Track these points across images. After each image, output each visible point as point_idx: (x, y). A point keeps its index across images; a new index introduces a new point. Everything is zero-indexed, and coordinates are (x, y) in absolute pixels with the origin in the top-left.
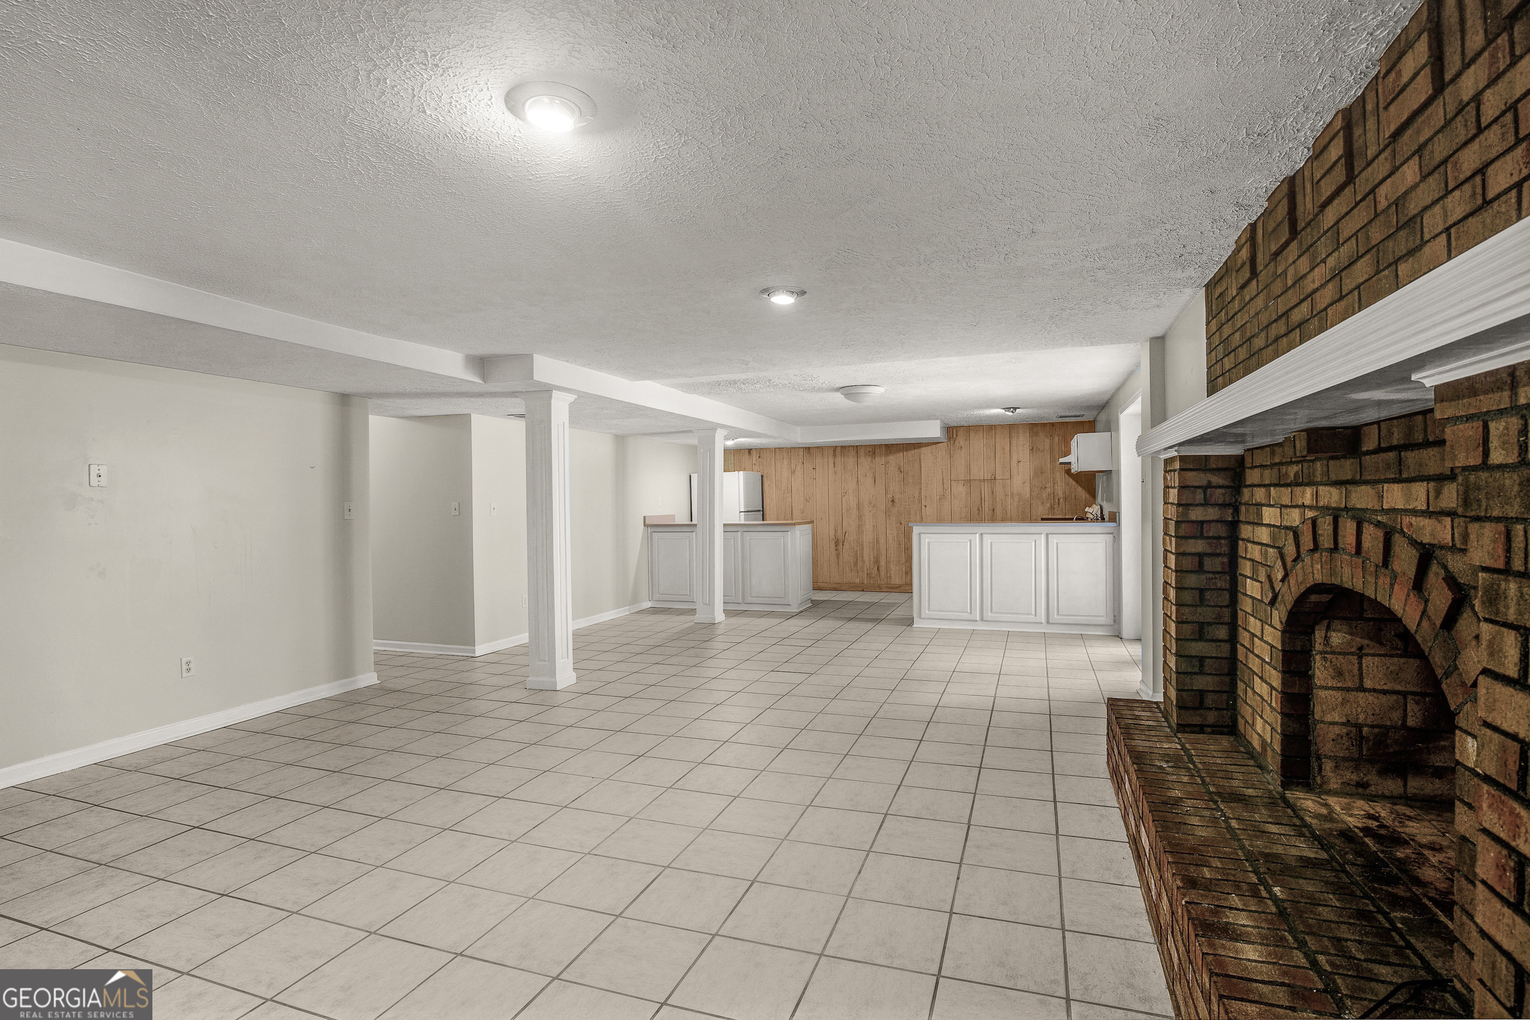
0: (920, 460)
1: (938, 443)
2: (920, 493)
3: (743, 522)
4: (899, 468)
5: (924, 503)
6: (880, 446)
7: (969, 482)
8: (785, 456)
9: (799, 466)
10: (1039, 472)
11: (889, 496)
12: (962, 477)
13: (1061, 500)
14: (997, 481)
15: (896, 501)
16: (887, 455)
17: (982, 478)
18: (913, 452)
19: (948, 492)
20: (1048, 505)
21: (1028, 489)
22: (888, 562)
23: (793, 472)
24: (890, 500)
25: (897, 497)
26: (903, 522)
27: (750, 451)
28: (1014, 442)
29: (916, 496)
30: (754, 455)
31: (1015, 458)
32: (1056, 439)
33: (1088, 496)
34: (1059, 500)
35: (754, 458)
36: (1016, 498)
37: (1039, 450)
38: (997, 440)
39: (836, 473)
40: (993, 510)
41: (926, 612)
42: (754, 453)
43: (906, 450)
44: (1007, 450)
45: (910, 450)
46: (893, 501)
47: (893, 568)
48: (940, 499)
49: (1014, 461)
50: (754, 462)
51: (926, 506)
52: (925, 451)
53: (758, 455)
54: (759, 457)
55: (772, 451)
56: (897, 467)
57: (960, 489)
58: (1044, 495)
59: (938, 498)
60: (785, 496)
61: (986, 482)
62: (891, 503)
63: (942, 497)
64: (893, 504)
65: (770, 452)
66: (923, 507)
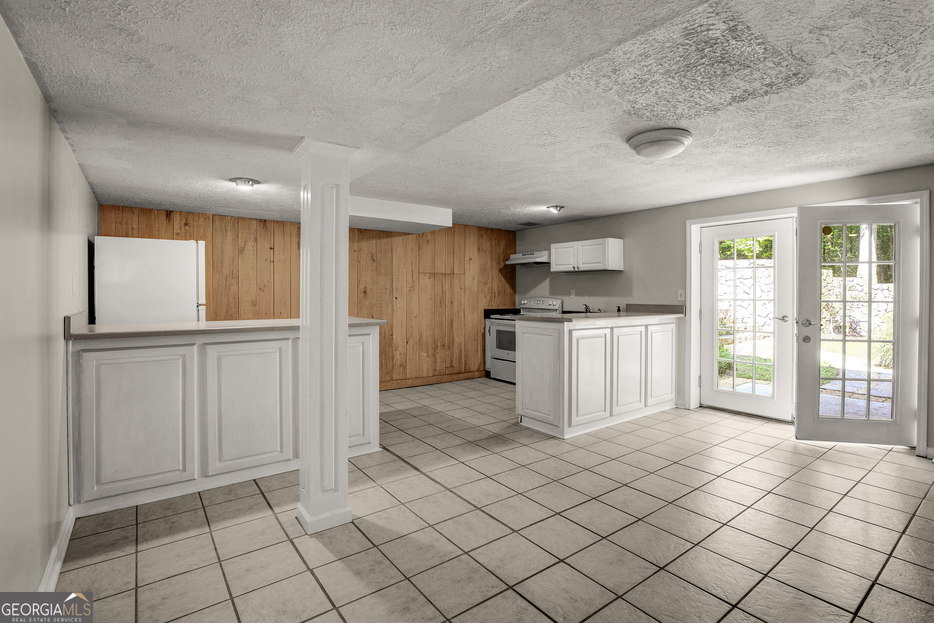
0: (392, 249)
1: (409, 234)
2: (392, 284)
4: (372, 257)
5: (395, 295)
7: (433, 275)
8: (229, 228)
9: (250, 244)
10: (483, 270)
11: (362, 287)
12: (428, 271)
13: (496, 294)
14: (455, 276)
15: (368, 292)
16: (359, 240)
17: (444, 272)
18: (385, 240)
19: (417, 284)
20: (488, 298)
21: (476, 283)
23: (241, 251)
24: (362, 291)
25: (369, 287)
27: (169, 214)
29: (388, 287)
30: (177, 222)
31: (467, 256)
32: (494, 242)
33: (512, 291)
34: (495, 294)
35: (177, 226)
36: (468, 292)
37: (484, 250)
38: (456, 238)
40: (452, 302)
43: (379, 238)
44: (462, 248)
45: (383, 238)
46: (365, 292)
48: (410, 291)
49: (467, 258)
50: (175, 231)
51: (396, 298)
52: (397, 241)
53: (184, 221)
54: (186, 224)
55: (209, 218)
56: (370, 255)
57: (426, 282)
58: (486, 289)
59: (408, 290)
60: (228, 282)
61: (447, 276)
62: (363, 295)
63: (412, 289)
64: (365, 296)
65: (205, 219)
66: (394, 299)
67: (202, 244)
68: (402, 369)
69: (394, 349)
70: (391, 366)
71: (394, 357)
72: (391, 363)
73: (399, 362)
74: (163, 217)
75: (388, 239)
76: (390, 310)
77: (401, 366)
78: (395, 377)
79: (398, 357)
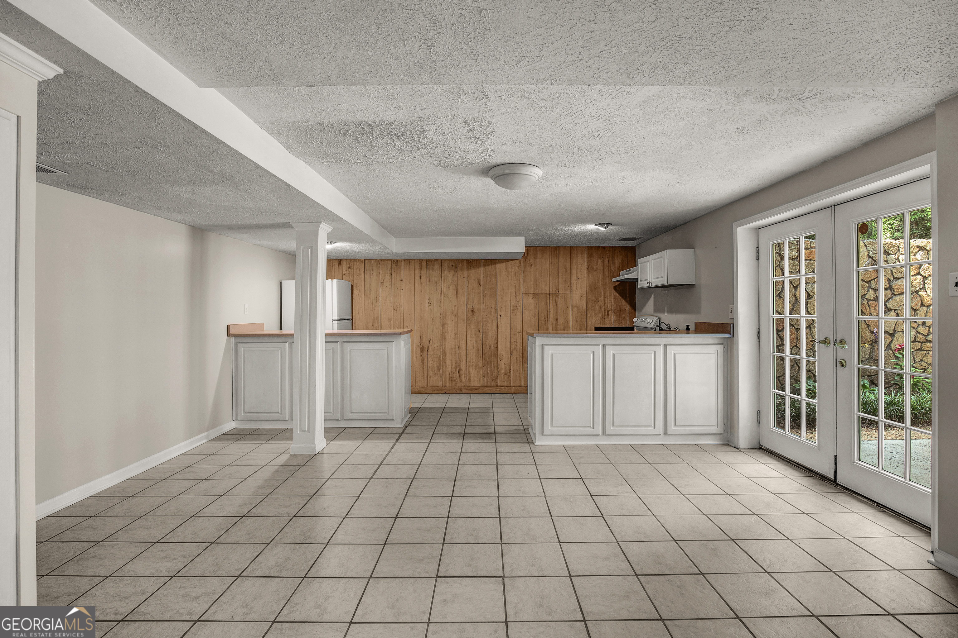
0: (497, 276)
1: (512, 260)
2: (496, 304)
4: (479, 281)
5: (499, 313)
6: (462, 261)
7: (536, 295)
8: (374, 268)
9: (388, 277)
10: (593, 288)
11: (470, 307)
12: (532, 291)
13: (610, 312)
14: (560, 295)
15: (476, 311)
16: (467, 269)
17: (548, 292)
18: (490, 267)
19: (520, 304)
20: (600, 315)
21: (584, 301)
22: (468, 366)
23: (382, 283)
24: (470, 310)
25: (476, 307)
26: (481, 331)
27: (340, 261)
28: (575, 260)
29: (493, 307)
30: (344, 265)
31: (575, 273)
32: (607, 260)
33: (630, 309)
34: (608, 311)
35: (344, 269)
36: (575, 310)
37: (593, 268)
38: (560, 260)
39: (421, 284)
40: (557, 320)
41: (548, 429)
42: (344, 264)
43: (485, 266)
44: (568, 268)
45: (488, 265)
46: (473, 311)
47: (472, 372)
48: (513, 310)
49: (574, 278)
50: (344, 273)
51: (501, 316)
52: (501, 267)
53: (348, 266)
54: (349, 268)
55: (362, 262)
56: (477, 280)
57: (530, 301)
58: (597, 308)
59: (511, 309)
60: (374, 305)
61: (551, 295)
62: (471, 313)
63: (515, 308)
64: (473, 314)
65: (360, 263)
66: (499, 316)
67: (335, 281)
68: (506, 377)
69: (499, 360)
70: (496, 374)
71: (499, 366)
72: (496, 371)
73: (503, 371)
75: (493, 266)
76: (495, 327)
77: (505, 374)
78: (499, 383)
79: (503, 366)
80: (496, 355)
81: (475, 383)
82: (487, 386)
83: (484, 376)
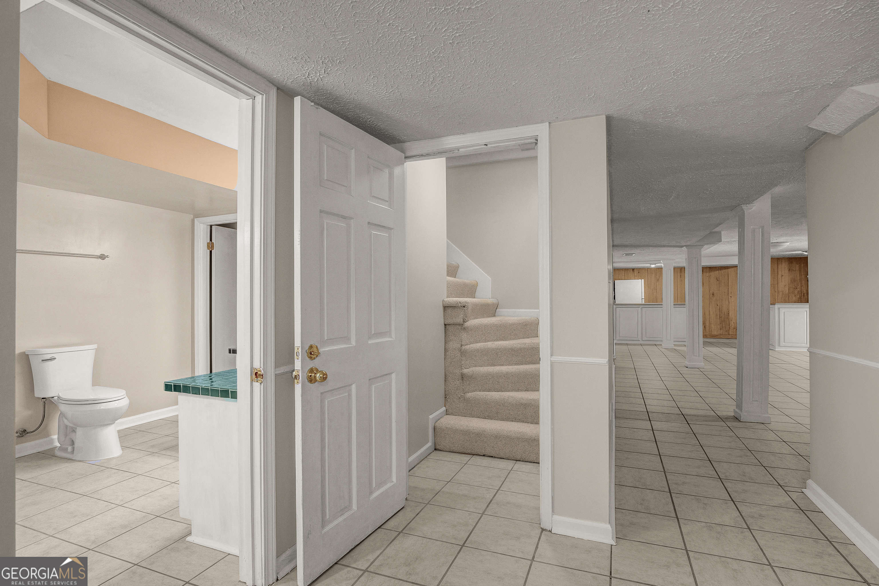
0: (728, 275)
2: (728, 290)
3: (643, 303)
4: (717, 279)
5: (730, 295)
6: (707, 267)
8: (653, 274)
10: (793, 281)
11: (711, 292)
13: (805, 294)
15: (715, 294)
16: (709, 272)
18: (724, 270)
20: (798, 296)
21: (787, 289)
22: (710, 323)
23: (658, 280)
25: (715, 292)
26: (718, 304)
27: (633, 269)
28: (780, 266)
29: (726, 292)
31: (780, 273)
34: (804, 294)
35: (636, 274)
36: (781, 293)
37: (793, 270)
39: (681, 280)
42: (635, 270)
43: (721, 270)
44: (776, 270)
46: (713, 294)
47: (713, 326)
49: (780, 276)
51: (731, 297)
52: (731, 270)
53: (638, 272)
54: (639, 273)
56: (716, 278)
58: (796, 292)
60: (653, 292)
64: (713, 296)
65: (645, 271)
66: (730, 297)
67: (643, 280)
68: (735, 330)
69: (730, 321)
70: (728, 328)
71: (730, 324)
72: (728, 326)
73: (733, 327)
74: (632, 271)
76: (727, 302)
77: (734, 328)
78: (730, 333)
79: (733, 324)
80: (728, 318)
81: (715, 333)
82: (723, 335)
83: (721, 329)
